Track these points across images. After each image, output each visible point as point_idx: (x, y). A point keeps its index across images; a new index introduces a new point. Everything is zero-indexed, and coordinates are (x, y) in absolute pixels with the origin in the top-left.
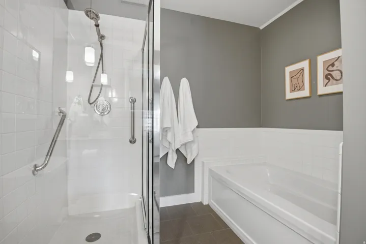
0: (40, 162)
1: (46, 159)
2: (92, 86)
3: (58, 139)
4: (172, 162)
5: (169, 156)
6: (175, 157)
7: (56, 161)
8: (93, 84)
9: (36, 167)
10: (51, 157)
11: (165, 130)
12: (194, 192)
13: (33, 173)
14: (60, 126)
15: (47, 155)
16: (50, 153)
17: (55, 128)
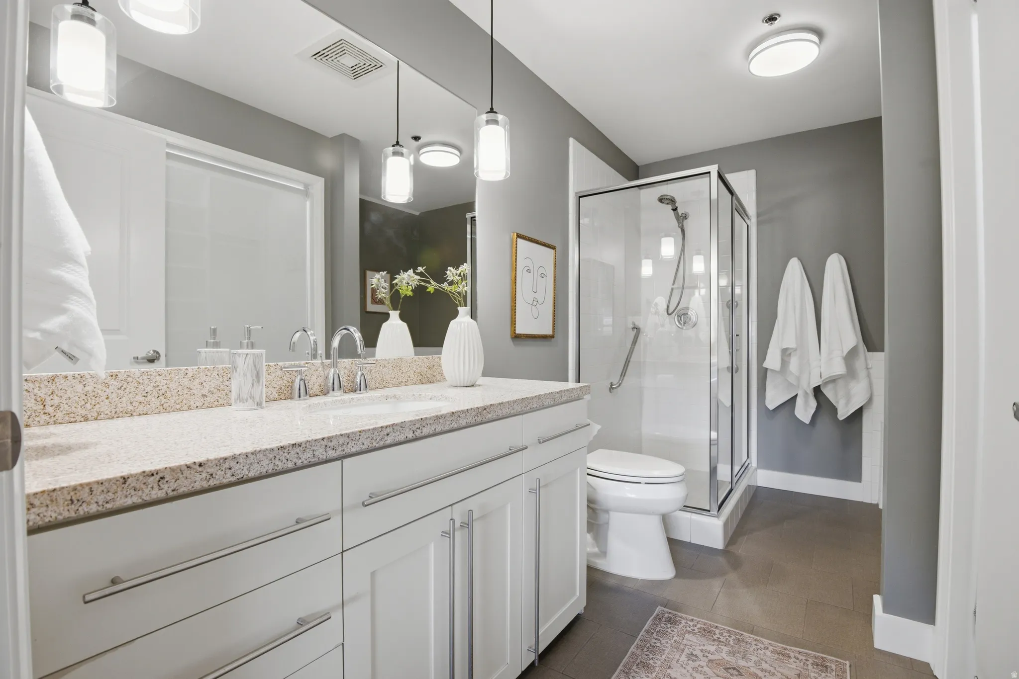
0: (615, 381)
1: (620, 378)
2: (672, 289)
3: (631, 360)
4: (805, 411)
5: (799, 401)
6: (813, 404)
7: (629, 380)
8: (674, 287)
9: (612, 385)
10: (625, 378)
11: (788, 352)
12: (860, 482)
13: (610, 390)
14: (633, 344)
15: (621, 376)
16: (623, 374)
17: (629, 346)
